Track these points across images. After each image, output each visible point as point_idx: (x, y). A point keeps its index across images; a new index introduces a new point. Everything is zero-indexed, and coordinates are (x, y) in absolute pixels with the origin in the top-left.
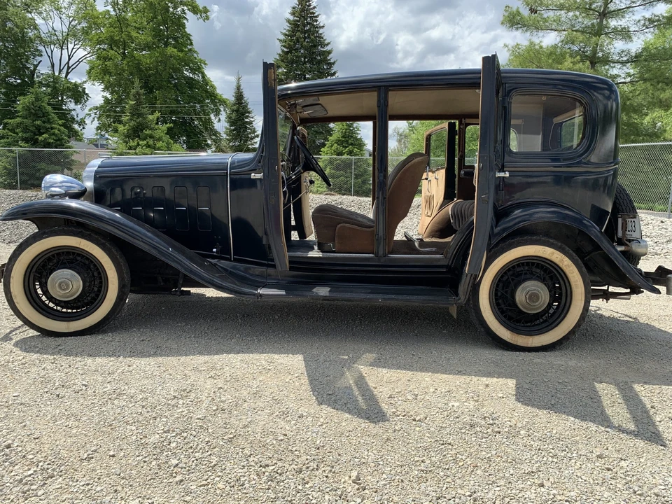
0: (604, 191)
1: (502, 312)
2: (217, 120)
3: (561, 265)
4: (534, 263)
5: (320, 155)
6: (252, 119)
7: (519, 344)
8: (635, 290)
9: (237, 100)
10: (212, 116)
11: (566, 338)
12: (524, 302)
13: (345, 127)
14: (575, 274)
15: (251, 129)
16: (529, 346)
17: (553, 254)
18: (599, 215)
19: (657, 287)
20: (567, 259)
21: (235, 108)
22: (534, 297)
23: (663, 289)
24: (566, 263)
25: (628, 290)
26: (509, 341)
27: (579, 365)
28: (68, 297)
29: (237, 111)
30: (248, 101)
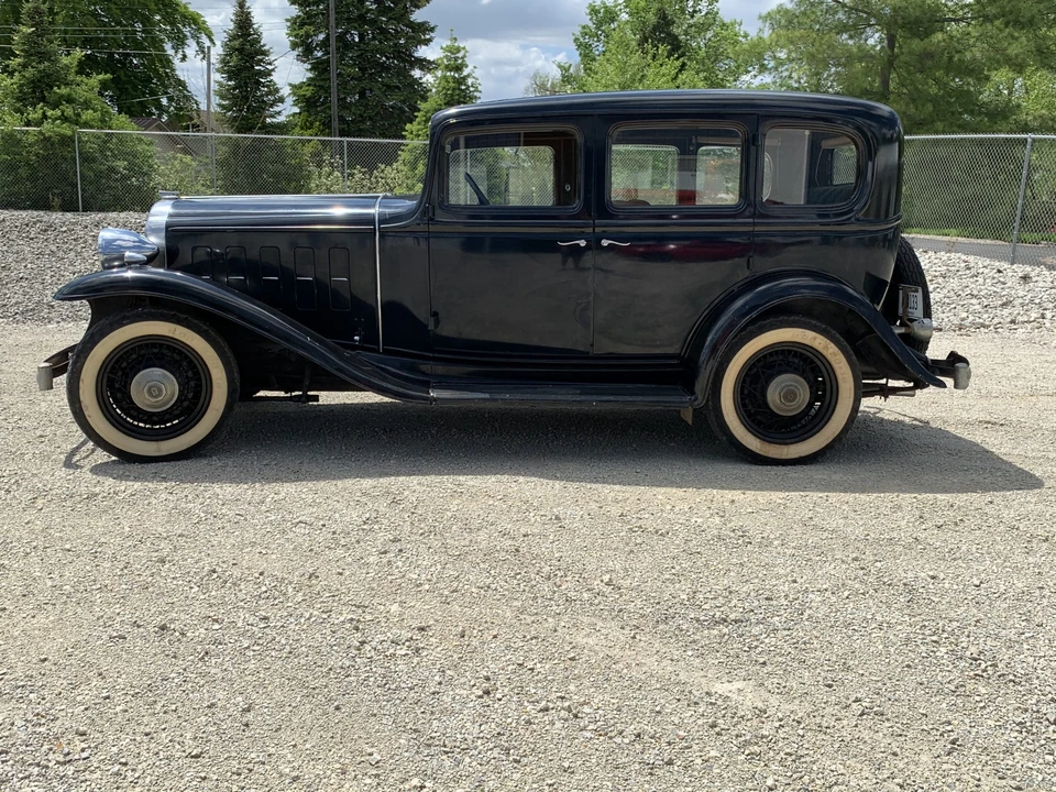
0: (884, 246)
1: (750, 415)
2: (180, 56)
3: (824, 353)
4: (791, 351)
5: (404, 137)
6: (270, 67)
7: (770, 455)
8: (919, 385)
9: (240, 28)
10: (169, 49)
11: (829, 447)
12: (778, 402)
13: (452, 85)
14: (841, 365)
15: (268, 86)
16: (784, 457)
17: (815, 338)
18: (875, 285)
19: (941, 378)
20: (832, 345)
21: (236, 43)
22: (790, 395)
23: (949, 382)
24: (831, 351)
25: (911, 384)
26: (757, 451)
27: (845, 478)
28: (160, 407)
29: (240, 50)
30: (261, 30)
